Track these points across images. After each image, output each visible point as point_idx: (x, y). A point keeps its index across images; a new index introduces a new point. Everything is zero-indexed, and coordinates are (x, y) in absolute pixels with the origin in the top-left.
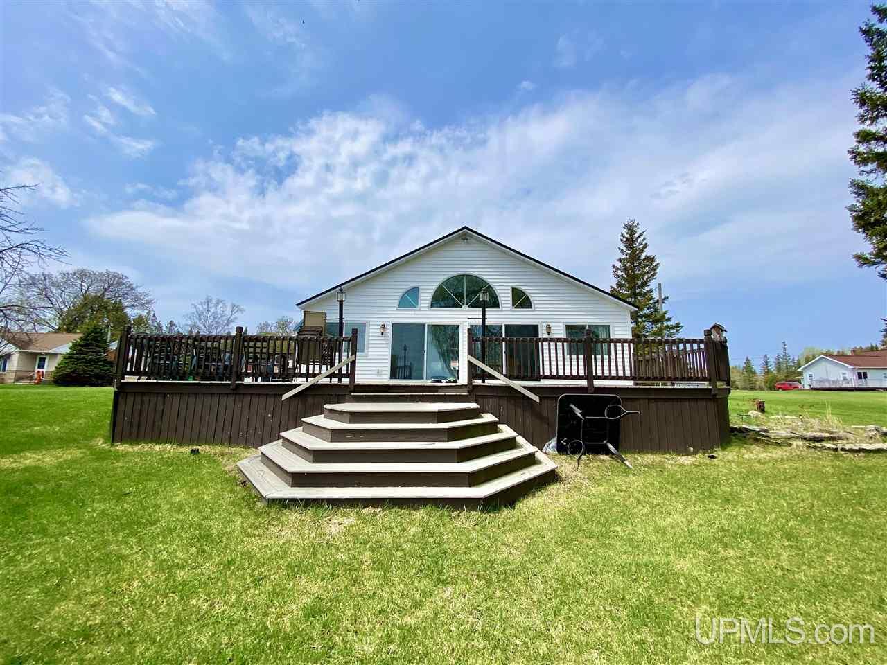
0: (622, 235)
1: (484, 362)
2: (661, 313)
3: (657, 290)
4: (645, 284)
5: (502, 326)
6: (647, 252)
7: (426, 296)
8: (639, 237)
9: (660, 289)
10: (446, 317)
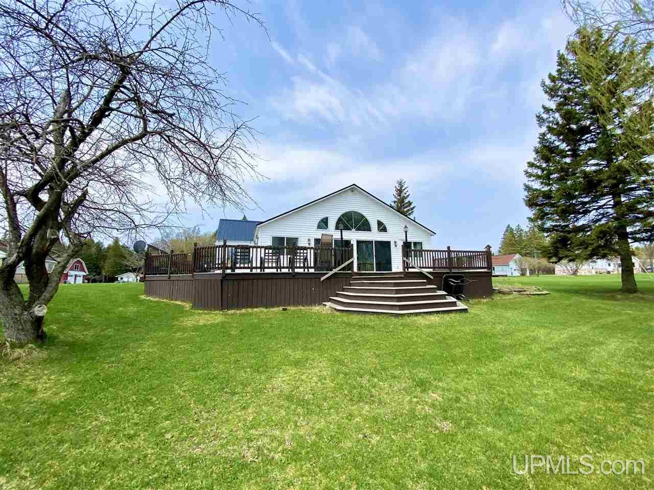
0: (396, 187)
5: (373, 241)
6: (409, 199)
7: (332, 223)
8: (405, 189)
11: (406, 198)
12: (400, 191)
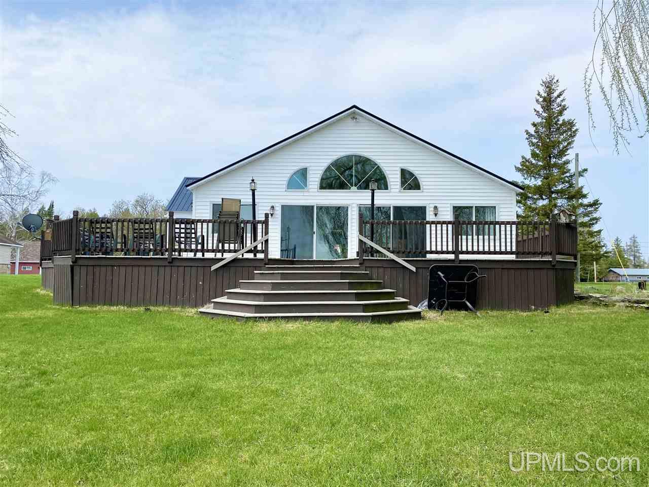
0: (539, 94)
1: (372, 241)
2: (576, 189)
3: (574, 161)
4: (562, 153)
5: (390, 207)
6: (566, 116)
7: (314, 178)
8: (559, 96)
9: (577, 160)
10: (334, 198)
11: (561, 113)
12: (547, 102)
